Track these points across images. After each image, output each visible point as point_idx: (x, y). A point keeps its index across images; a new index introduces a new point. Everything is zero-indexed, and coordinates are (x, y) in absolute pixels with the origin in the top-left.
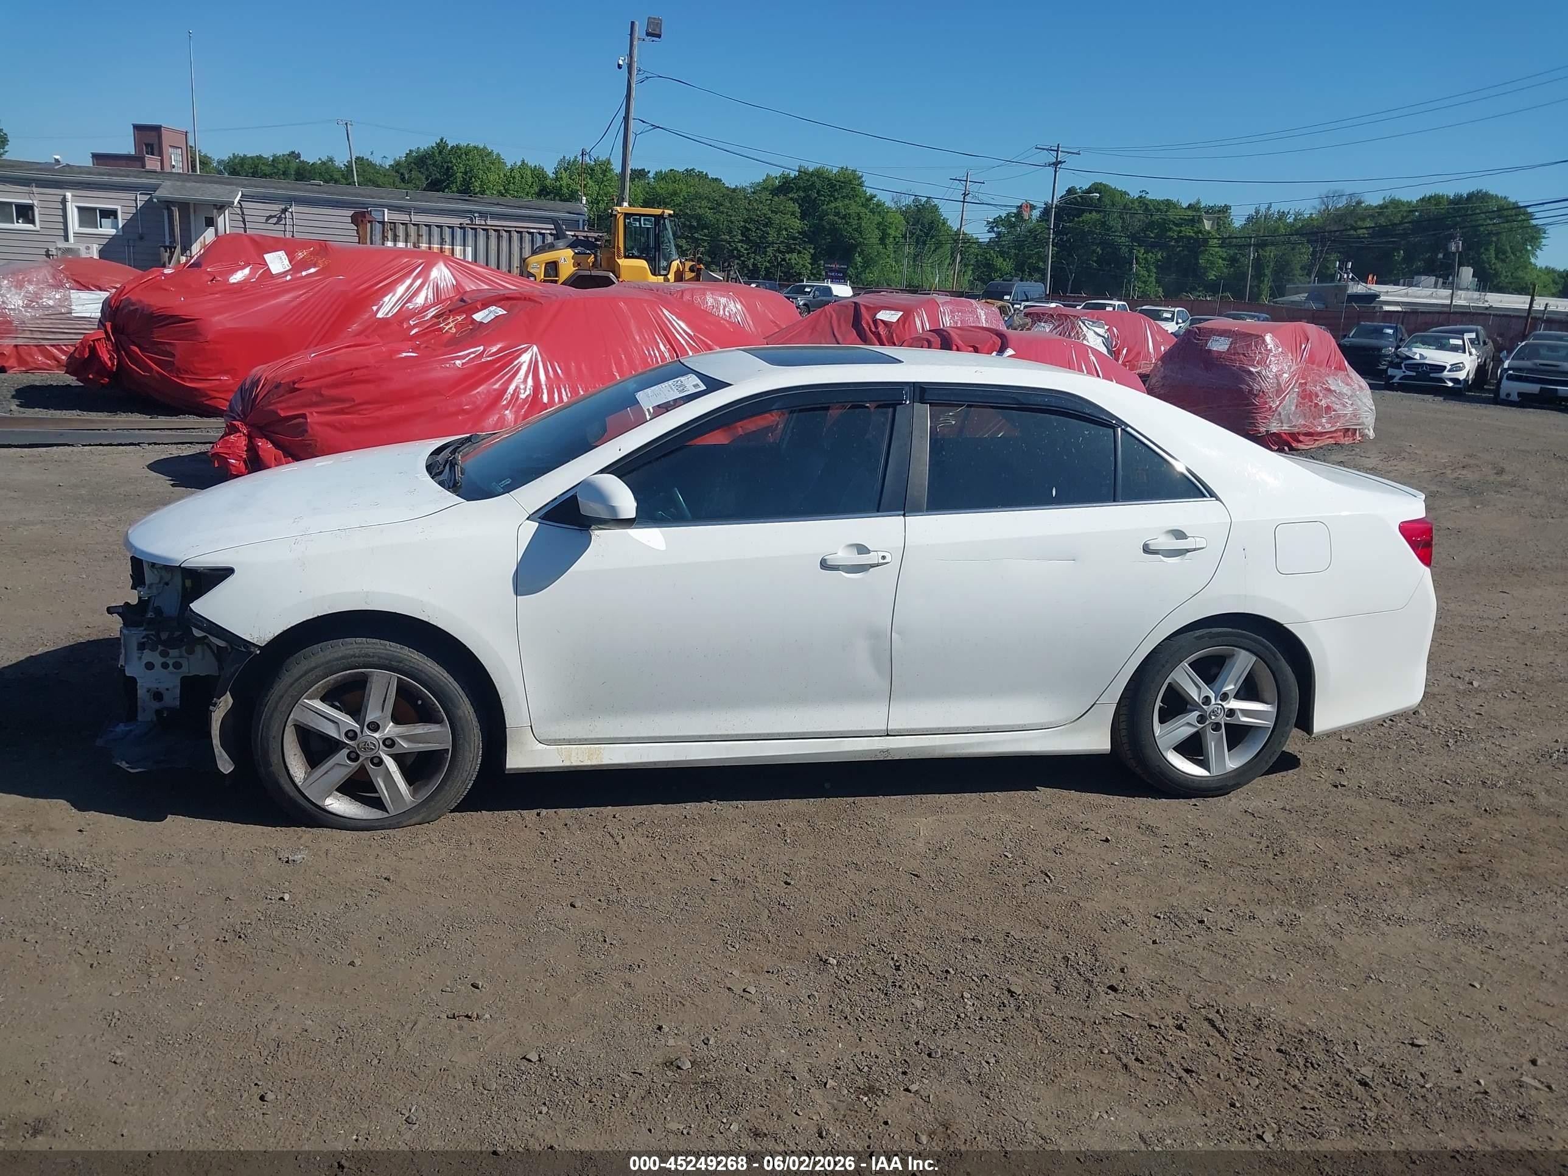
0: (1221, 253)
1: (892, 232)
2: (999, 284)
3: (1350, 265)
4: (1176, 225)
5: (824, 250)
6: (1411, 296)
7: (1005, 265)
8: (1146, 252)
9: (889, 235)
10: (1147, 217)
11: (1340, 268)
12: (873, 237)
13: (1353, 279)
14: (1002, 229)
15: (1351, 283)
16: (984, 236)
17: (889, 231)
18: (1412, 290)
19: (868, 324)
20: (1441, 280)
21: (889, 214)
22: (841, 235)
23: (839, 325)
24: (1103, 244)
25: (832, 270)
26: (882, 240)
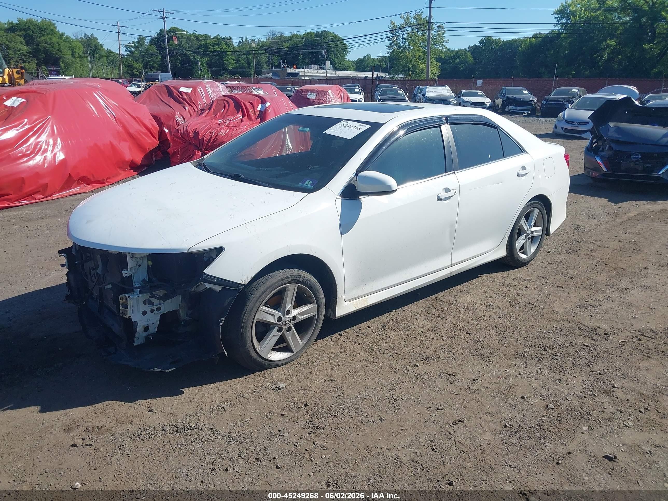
0: (232, 58)
1: (77, 51)
2: (151, 75)
3: (286, 61)
4: (212, 46)
5: (42, 61)
6: (310, 73)
7: (139, 66)
8: (201, 58)
9: (76, 52)
10: (198, 42)
11: (283, 62)
12: (68, 54)
13: (288, 67)
14: (133, 49)
15: (288, 69)
16: (124, 52)
17: (75, 50)
18: (310, 71)
19: (177, 94)
20: (319, 66)
21: (74, 43)
22: (51, 53)
23: (163, 97)
24: (181, 54)
25: (52, 71)
26: (73, 55)
